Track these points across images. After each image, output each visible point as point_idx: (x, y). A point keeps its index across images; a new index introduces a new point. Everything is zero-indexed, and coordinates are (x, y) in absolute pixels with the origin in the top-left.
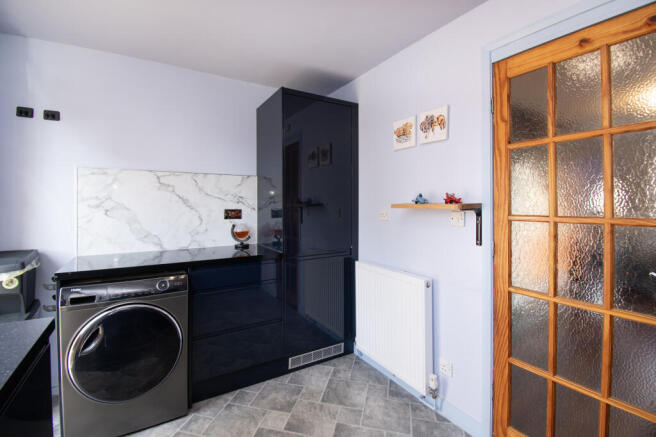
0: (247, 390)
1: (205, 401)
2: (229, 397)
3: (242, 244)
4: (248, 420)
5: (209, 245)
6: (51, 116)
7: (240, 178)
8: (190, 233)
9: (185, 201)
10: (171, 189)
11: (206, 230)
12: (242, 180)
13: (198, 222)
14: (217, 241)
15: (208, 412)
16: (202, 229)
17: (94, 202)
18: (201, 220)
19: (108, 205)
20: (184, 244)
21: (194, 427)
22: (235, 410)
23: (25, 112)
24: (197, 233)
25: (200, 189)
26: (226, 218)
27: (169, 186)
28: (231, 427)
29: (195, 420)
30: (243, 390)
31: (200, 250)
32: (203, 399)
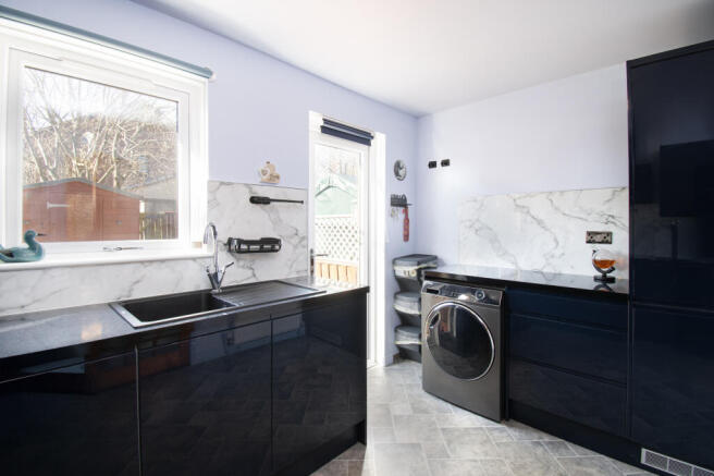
0: (570, 446)
1: (523, 425)
2: (547, 438)
3: (604, 276)
4: (541, 465)
5: (567, 271)
6: (446, 163)
7: (610, 191)
8: (544, 255)
9: (540, 222)
10: (525, 210)
11: (563, 254)
12: (614, 194)
13: (554, 244)
14: (575, 267)
15: (517, 434)
16: (558, 252)
17: (468, 224)
18: (557, 243)
19: (477, 226)
20: (538, 267)
21: (496, 434)
22: (539, 451)
23: (433, 165)
24: (553, 256)
25: (557, 209)
26: (588, 242)
27: (523, 207)
28: (521, 458)
29: (502, 431)
30: (566, 443)
31: (555, 274)
32: (522, 422)
